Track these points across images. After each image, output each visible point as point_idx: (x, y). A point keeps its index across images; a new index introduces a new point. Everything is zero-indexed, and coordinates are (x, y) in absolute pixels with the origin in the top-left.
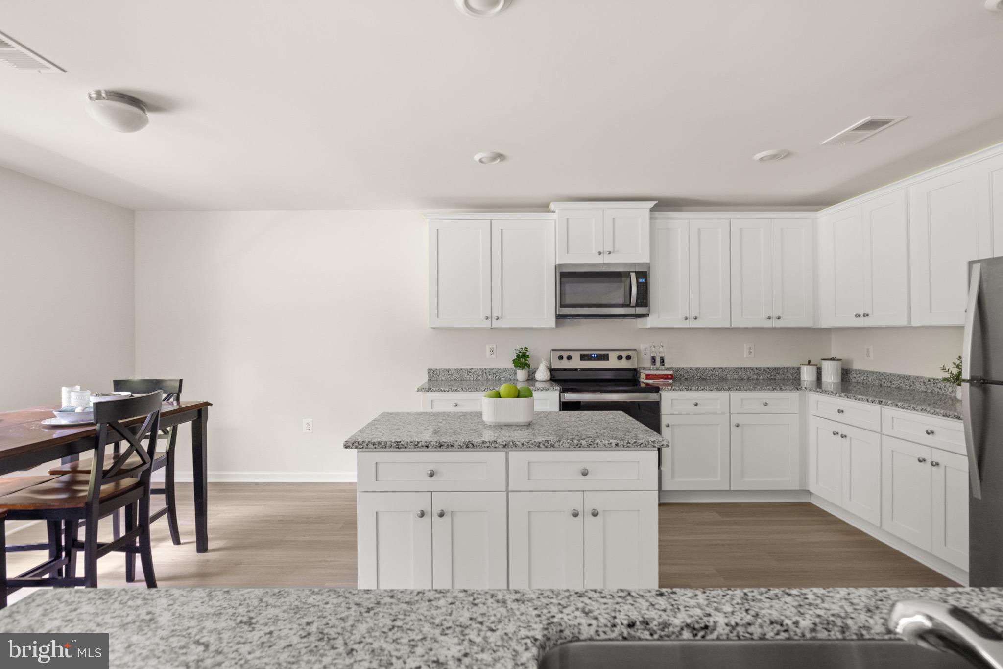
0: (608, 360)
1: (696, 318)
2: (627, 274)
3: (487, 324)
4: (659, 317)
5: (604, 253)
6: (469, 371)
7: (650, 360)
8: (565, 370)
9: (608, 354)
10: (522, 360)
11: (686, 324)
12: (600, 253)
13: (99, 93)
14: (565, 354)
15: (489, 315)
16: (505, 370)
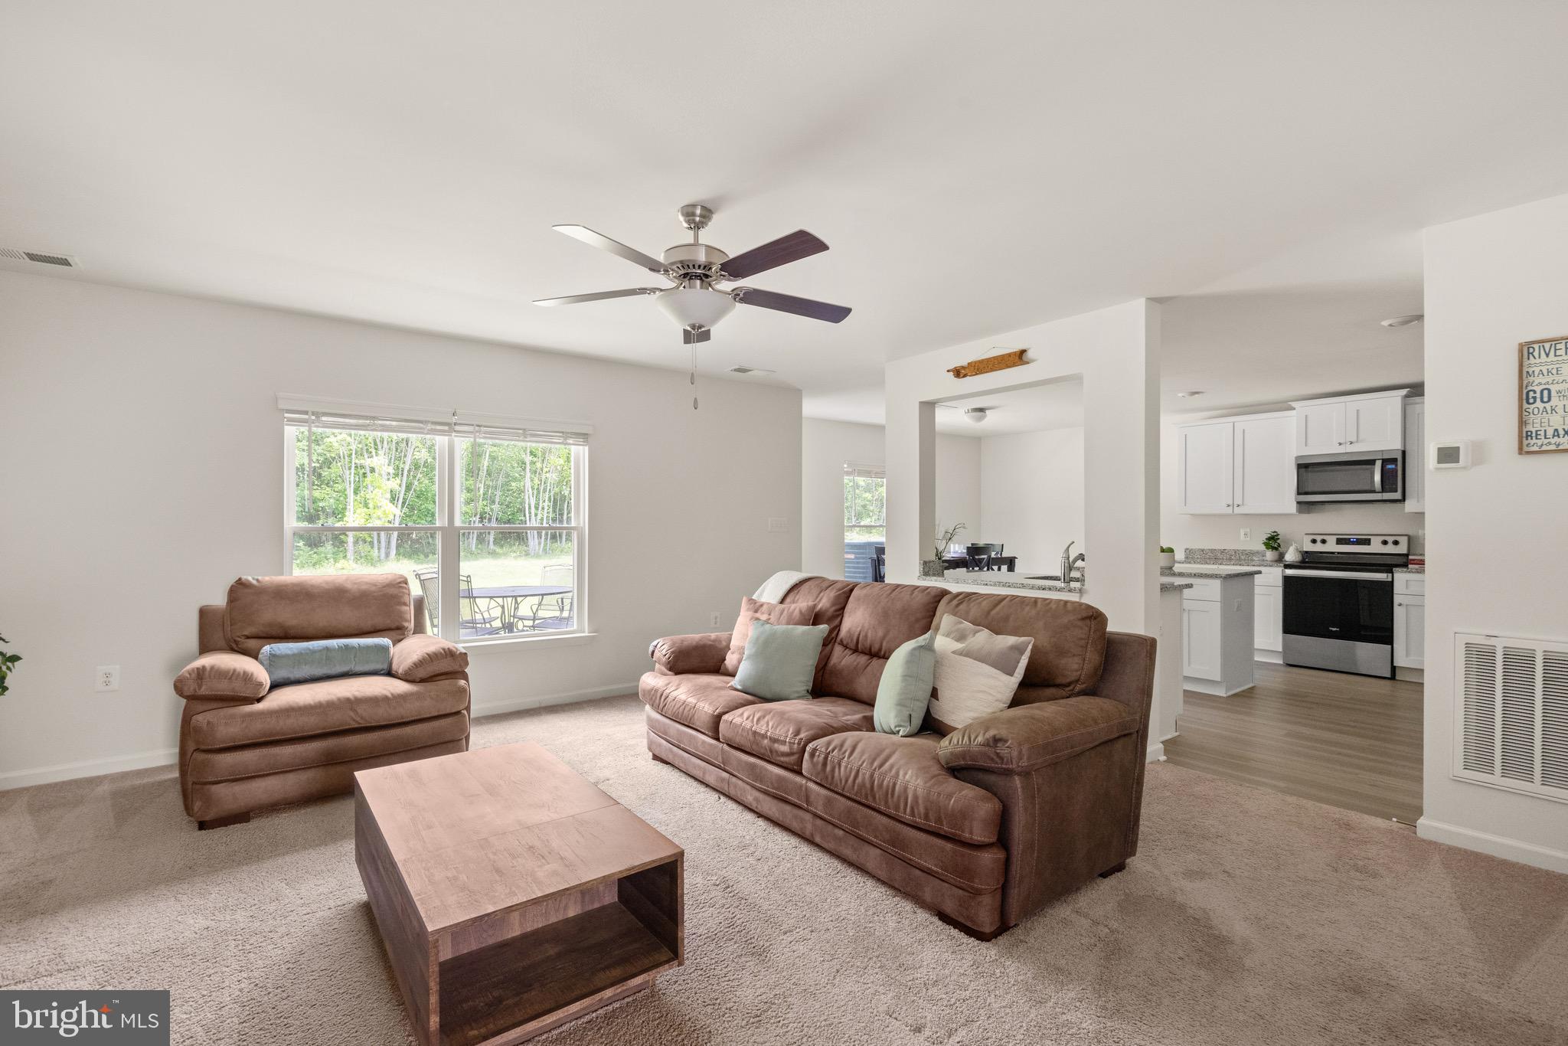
2: (1372, 462)
3: (1229, 511)
6: (1223, 551)
10: (1273, 542)
13: (968, 410)
14: (1319, 538)
15: (1231, 503)
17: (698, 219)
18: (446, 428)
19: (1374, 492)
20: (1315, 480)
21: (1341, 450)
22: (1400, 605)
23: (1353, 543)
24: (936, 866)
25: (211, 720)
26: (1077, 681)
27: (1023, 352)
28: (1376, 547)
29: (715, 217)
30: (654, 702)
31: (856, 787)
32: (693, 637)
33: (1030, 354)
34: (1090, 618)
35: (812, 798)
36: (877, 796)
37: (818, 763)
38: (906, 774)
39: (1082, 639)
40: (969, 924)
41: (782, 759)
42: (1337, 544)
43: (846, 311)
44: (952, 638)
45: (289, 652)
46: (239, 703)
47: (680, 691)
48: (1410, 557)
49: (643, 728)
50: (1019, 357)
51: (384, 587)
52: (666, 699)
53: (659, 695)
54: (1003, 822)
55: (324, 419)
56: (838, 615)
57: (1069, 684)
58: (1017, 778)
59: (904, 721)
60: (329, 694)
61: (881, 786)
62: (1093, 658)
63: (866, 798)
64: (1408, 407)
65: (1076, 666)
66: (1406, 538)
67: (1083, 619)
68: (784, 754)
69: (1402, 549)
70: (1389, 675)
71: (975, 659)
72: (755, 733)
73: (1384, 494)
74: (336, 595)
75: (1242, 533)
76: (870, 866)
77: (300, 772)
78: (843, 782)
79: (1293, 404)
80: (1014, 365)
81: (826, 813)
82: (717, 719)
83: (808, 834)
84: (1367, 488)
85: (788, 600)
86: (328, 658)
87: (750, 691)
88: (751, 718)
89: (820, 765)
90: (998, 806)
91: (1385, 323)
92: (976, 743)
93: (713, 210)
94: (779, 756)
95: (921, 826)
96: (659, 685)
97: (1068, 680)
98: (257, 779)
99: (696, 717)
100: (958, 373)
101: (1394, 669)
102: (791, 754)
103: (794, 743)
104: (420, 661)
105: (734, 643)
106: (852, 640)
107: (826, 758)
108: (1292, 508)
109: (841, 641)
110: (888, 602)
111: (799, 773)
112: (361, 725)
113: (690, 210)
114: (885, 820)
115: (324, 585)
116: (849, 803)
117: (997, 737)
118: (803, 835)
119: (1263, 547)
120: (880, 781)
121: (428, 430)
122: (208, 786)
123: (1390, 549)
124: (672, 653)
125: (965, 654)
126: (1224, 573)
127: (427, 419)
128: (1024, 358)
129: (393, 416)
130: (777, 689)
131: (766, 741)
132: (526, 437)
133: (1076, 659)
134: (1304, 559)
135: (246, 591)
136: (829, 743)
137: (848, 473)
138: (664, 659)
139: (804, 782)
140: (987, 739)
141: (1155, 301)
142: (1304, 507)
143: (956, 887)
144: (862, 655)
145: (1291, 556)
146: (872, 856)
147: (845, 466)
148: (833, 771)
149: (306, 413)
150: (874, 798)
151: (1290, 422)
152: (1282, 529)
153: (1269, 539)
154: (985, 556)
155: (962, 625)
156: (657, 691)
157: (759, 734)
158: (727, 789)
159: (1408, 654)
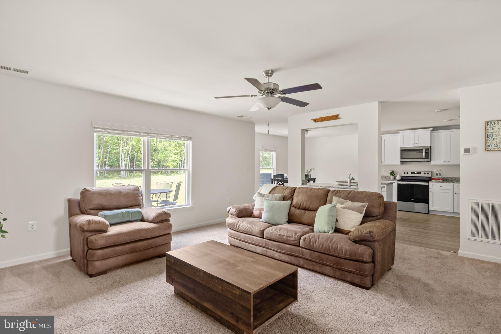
0: (421, 174)
1: (448, 162)
2: (422, 149)
4: (435, 161)
5: (415, 144)
7: (436, 175)
8: (407, 176)
9: (421, 172)
10: (392, 173)
11: (445, 164)
12: (413, 144)
14: (406, 172)
16: (388, 176)
17: (270, 74)
18: (146, 134)
19: (423, 158)
20: (406, 154)
21: (413, 146)
22: (431, 192)
23: (416, 174)
24: (353, 270)
25: (96, 238)
26: (378, 215)
27: (338, 115)
28: (422, 175)
29: (274, 74)
30: (234, 227)
31: (323, 249)
32: (242, 206)
33: (340, 116)
34: (380, 197)
35: (304, 253)
36: (331, 251)
37: (307, 243)
38: (340, 244)
39: (379, 203)
40: (364, 285)
41: (292, 242)
42: (411, 174)
43: (307, 104)
44: (339, 204)
45: (110, 214)
46: (101, 232)
47: (244, 223)
48: (432, 178)
49: (227, 236)
50: (336, 117)
51: (133, 191)
52: (239, 226)
53: (236, 225)
54: (373, 255)
55: (108, 131)
56: (291, 198)
57: (376, 216)
58: (376, 242)
59: (331, 229)
60: (130, 228)
61: (332, 248)
62: (382, 208)
63: (327, 252)
64: (432, 134)
65: (378, 211)
66: (431, 172)
67: (379, 197)
68: (292, 241)
69: (430, 175)
70: (428, 213)
71: (350, 210)
72: (280, 235)
73: (425, 159)
74: (119, 194)
75: (383, 170)
76: (327, 272)
77: (122, 255)
78: (318, 247)
79: (399, 132)
80: (335, 119)
81: (310, 258)
82: (263, 231)
83: (301, 265)
84: (421, 157)
85: (271, 193)
86: (122, 216)
87: (268, 222)
88: (276, 230)
89: (308, 243)
90: (371, 251)
91: (436, 111)
92: (364, 233)
93: (274, 71)
94: (290, 241)
95: (349, 259)
96: (235, 222)
97: (376, 215)
98: (109, 259)
99: (253, 231)
100: (315, 121)
101: (429, 210)
102: (295, 240)
103: (296, 237)
104: (157, 216)
105: (255, 207)
106: (298, 205)
107: (310, 241)
108: (399, 163)
109: (294, 205)
110: (310, 193)
111: (299, 246)
112: (142, 239)
113: (267, 72)
114: (333, 258)
115: (114, 190)
116: (319, 254)
117: (371, 231)
118: (300, 266)
119: (390, 175)
120: (332, 246)
121: (142, 135)
122: (94, 262)
123: (426, 175)
124: (238, 211)
125: (344, 208)
126: (387, 183)
127: (141, 131)
128: (338, 117)
129: (129, 130)
130: (278, 221)
131: (284, 237)
132: (172, 138)
133: (378, 209)
134: (401, 178)
135: (89, 193)
136: (309, 236)
137: (261, 150)
138: (235, 213)
139: (301, 249)
140: (367, 232)
141: (380, 102)
142: (402, 163)
143: (359, 275)
144: (301, 210)
145: (398, 177)
146: (327, 270)
147: (260, 148)
148: (313, 244)
149: (102, 129)
150: (330, 251)
151: (399, 136)
152: (395, 169)
153: (391, 172)
154: (308, 178)
155: (341, 200)
156: (235, 223)
157: (282, 235)
158: (266, 254)
159: (433, 206)
